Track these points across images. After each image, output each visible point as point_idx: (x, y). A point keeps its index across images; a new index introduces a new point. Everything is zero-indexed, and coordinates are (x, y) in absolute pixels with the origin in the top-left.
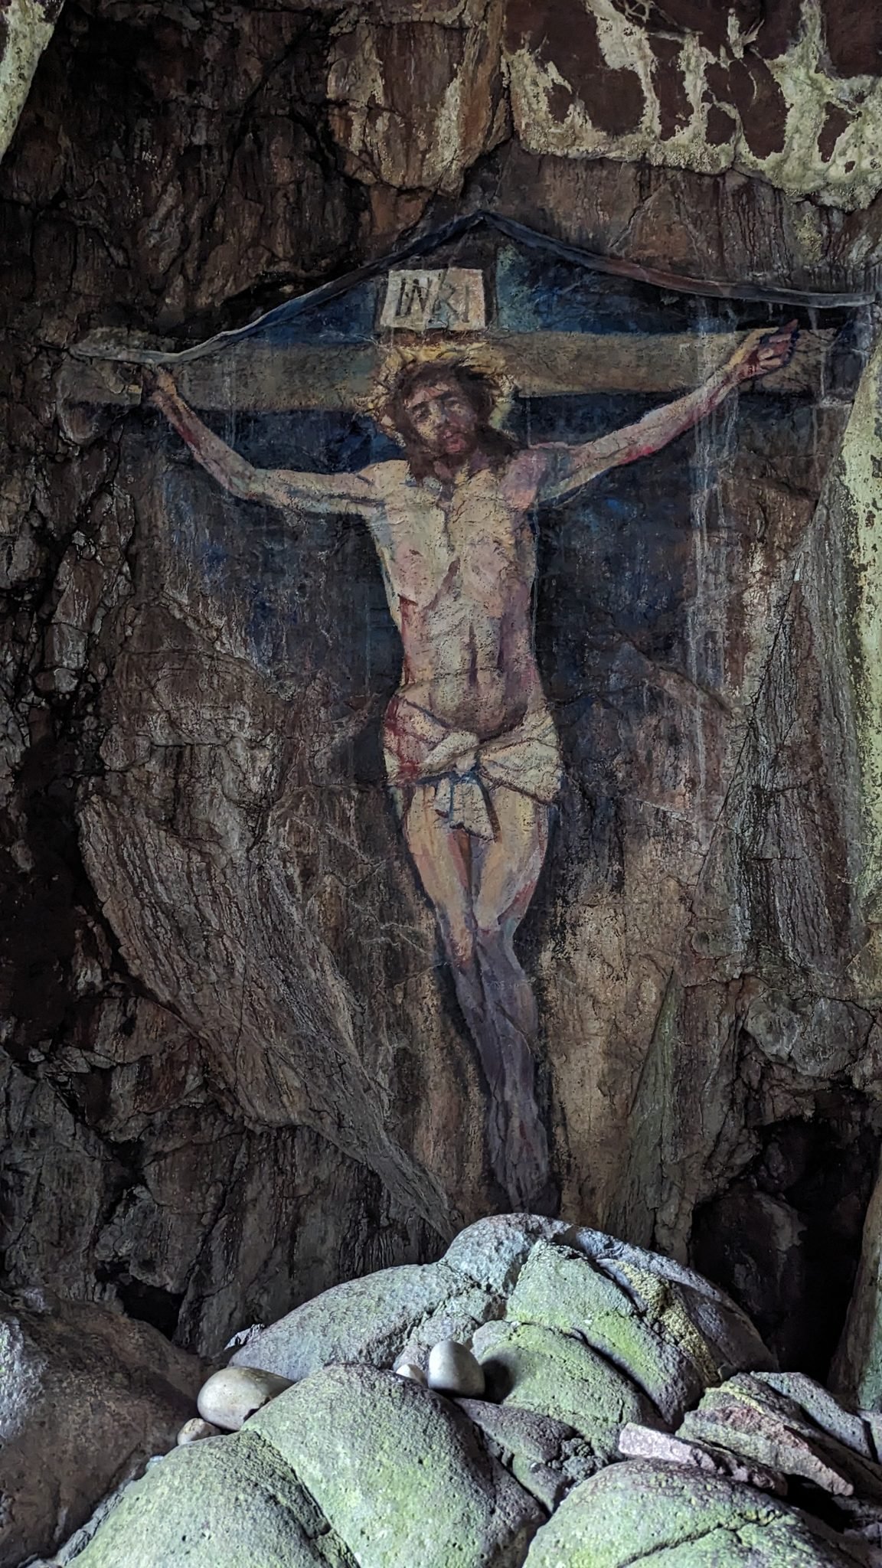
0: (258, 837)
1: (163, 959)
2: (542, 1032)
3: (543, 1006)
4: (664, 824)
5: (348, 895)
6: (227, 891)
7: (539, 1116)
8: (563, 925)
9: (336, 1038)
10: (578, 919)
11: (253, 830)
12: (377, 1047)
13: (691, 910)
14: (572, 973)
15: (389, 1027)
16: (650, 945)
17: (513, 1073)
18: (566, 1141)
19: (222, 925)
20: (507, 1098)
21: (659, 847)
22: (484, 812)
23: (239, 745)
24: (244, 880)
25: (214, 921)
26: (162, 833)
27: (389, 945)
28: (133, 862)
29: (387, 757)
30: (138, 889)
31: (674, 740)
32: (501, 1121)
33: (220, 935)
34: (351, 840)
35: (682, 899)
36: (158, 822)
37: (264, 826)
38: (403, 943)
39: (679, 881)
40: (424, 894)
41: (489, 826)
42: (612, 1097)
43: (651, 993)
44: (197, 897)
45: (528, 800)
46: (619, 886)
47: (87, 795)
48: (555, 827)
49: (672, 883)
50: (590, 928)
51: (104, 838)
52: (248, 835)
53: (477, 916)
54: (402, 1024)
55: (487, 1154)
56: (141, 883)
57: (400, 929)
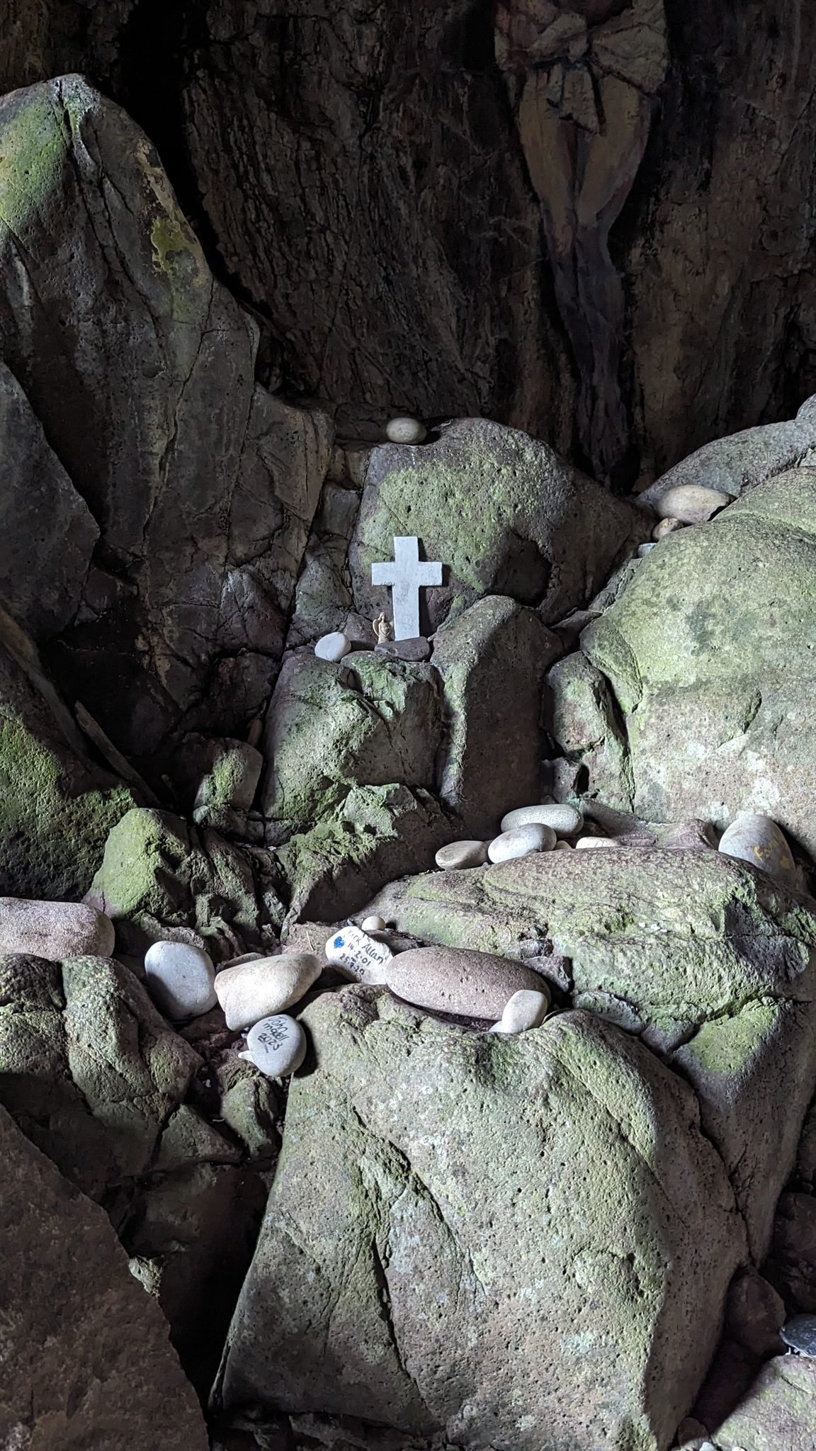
0: (370, 124)
1: (262, 255)
2: (628, 323)
3: (630, 300)
4: (751, 121)
5: (460, 187)
6: (336, 182)
7: (621, 398)
8: (653, 222)
9: (429, 335)
10: (667, 216)
11: (365, 116)
12: (476, 339)
13: (765, 209)
14: (658, 268)
15: (492, 318)
16: (727, 242)
17: (602, 360)
18: (643, 418)
19: (327, 219)
20: (595, 383)
21: (745, 145)
22: (592, 103)
23: (346, 19)
24: (356, 170)
25: (320, 216)
26: (273, 116)
27: (496, 239)
28: (239, 149)
29: (497, 39)
30: (241, 179)
31: (773, 31)
32: (589, 402)
33: (323, 230)
34: (463, 130)
35: (759, 198)
36: (268, 102)
37: (375, 113)
38: (510, 238)
39: (757, 180)
40: (531, 189)
41: (595, 119)
42: (684, 381)
43: (724, 288)
44: (303, 189)
45: (634, 91)
46: (704, 185)
47: (194, 68)
48: (655, 121)
49: (752, 182)
50: (677, 225)
51: (209, 121)
52: (360, 120)
53: (578, 212)
54: (504, 317)
55: (576, 430)
56: (246, 172)
57: (508, 224)
